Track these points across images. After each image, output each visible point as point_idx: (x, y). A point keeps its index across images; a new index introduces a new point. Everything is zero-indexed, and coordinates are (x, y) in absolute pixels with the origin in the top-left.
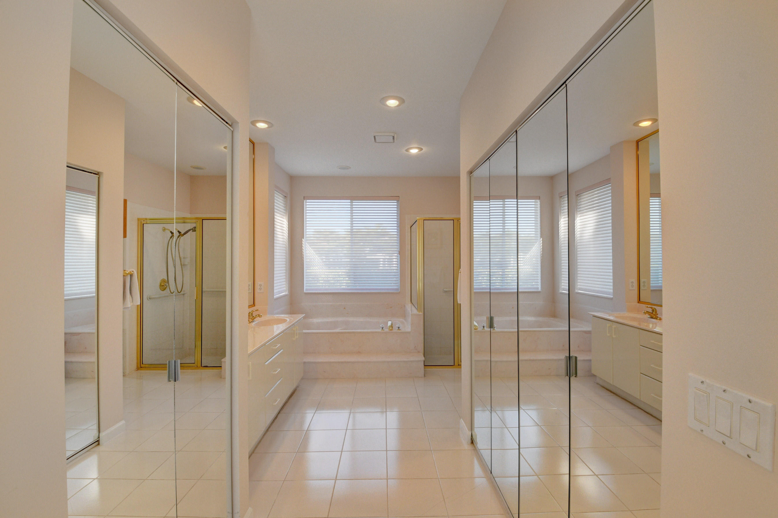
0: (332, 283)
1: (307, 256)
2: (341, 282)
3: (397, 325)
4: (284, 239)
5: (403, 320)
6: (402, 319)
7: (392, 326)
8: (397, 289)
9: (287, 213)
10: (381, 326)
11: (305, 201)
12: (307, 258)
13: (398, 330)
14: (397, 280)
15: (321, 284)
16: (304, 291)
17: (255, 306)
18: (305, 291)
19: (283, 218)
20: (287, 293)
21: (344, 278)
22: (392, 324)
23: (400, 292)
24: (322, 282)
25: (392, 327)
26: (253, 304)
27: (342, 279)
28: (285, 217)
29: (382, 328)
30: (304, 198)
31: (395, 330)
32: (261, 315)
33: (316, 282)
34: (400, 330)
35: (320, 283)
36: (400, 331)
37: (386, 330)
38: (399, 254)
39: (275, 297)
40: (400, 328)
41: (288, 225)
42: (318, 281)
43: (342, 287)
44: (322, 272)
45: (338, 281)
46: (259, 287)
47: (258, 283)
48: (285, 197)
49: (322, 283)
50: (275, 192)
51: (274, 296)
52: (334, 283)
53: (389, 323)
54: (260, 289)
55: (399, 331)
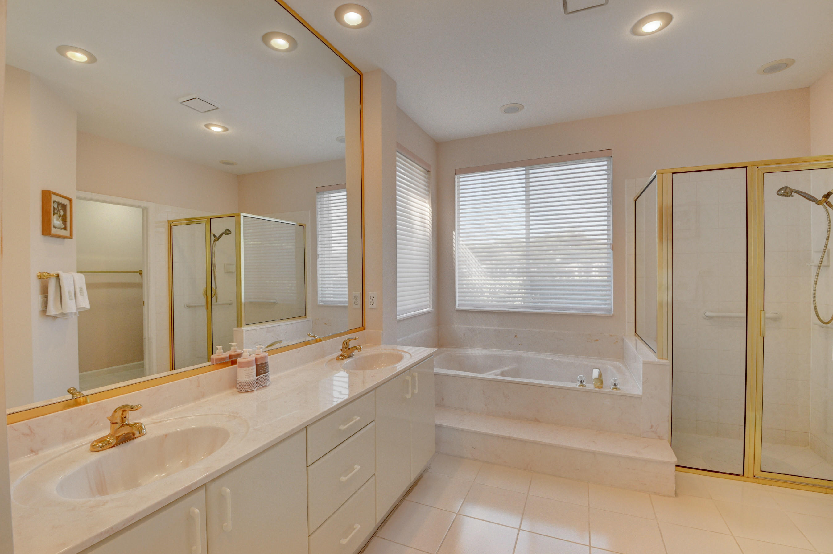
0: (501, 297)
1: (460, 257)
2: (514, 295)
3: (612, 380)
4: (425, 231)
5: (621, 365)
6: (618, 363)
7: (600, 379)
8: (608, 310)
9: (431, 195)
10: (578, 377)
11: (456, 177)
12: (460, 259)
13: (613, 389)
14: (608, 295)
15: (486, 298)
16: (455, 307)
17: (365, 329)
18: (457, 308)
19: (425, 202)
20: (431, 309)
21: (519, 289)
22: (600, 375)
23: (613, 315)
24: (488, 294)
25: (602, 382)
26: (362, 326)
27: (517, 290)
28: (427, 201)
29: (581, 382)
30: (456, 172)
31: (608, 388)
32: (361, 348)
33: (480, 294)
34: (618, 389)
35: (485, 296)
36: (618, 391)
37: (590, 386)
38: (612, 250)
39: (399, 317)
40: (618, 387)
41: (432, 212)
42: (481, 293)
43: (516, 303)
44: (481, 280)
45: (510, 293)
46: (371, 301)
47: (369, 293)
48: (428, 171)
49: (488, 297)
50: (397, 153)
51: (397, 317)
52: (504, 297)
53: (595, 373)
54: (372, 303)
55: (614, 391)
